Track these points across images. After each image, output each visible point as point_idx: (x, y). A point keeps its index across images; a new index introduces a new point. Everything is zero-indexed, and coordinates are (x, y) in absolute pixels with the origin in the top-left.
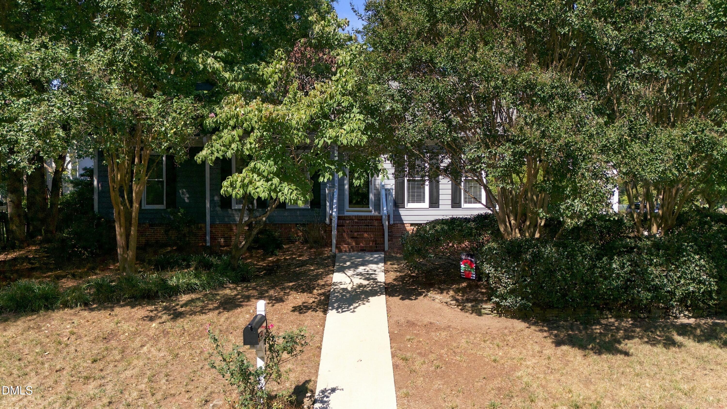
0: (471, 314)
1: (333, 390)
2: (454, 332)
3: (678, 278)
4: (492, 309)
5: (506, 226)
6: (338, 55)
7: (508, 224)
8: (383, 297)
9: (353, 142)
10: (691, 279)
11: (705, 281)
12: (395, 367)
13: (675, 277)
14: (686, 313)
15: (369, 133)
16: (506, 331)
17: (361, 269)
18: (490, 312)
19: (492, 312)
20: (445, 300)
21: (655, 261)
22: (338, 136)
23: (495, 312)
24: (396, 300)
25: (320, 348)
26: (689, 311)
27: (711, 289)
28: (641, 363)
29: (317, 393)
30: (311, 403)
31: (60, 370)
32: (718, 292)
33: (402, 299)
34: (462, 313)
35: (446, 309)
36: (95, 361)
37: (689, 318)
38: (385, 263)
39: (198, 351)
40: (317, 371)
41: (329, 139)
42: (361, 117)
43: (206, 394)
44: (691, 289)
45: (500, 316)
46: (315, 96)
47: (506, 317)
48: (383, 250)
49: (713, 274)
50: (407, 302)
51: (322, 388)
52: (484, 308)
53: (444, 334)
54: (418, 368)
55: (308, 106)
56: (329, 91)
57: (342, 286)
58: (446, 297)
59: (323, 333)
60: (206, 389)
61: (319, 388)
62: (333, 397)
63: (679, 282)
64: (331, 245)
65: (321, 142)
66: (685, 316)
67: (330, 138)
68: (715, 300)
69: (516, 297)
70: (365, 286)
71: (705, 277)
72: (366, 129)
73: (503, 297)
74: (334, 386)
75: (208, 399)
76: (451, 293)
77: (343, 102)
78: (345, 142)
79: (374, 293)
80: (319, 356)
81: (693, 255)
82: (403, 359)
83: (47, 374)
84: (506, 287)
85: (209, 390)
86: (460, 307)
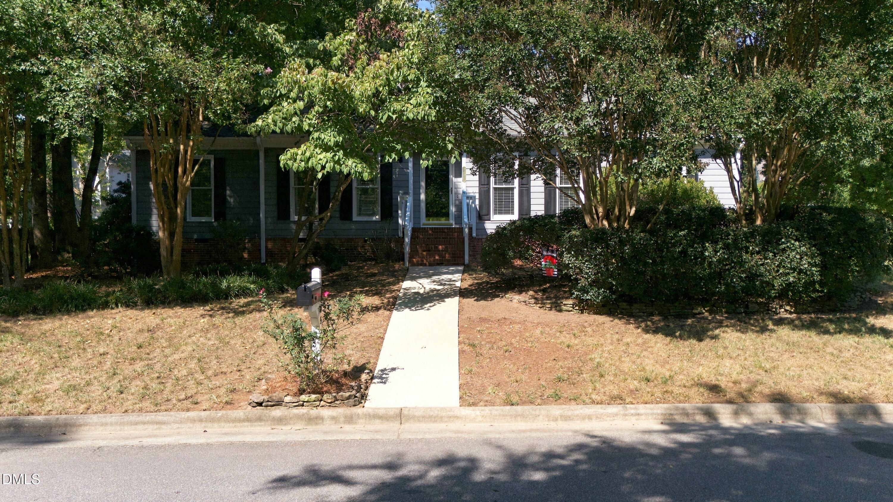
0: (551, 310)
1: (393, 369)
2: (529, 325)
3: (777, 266)
4: (573, 305)
5: (593, 218)
6: (406, 28)
7: (595, 217)
8: (457, 299)
9: (420, 115)
10: (791, 269)
11: (806, 271)
12: (461, 352)
13: (773, 266)
14: (788, 308)
15: (437, 108)
16: (586, 324)
17: (435, 278)
18: (571, 309)
19: (574, 308)
20: (523, 300)
21: (751, 248)
22: (404, 111)
23: (577, 308)
24: (470, 301)
25: (383, 338)
26: (791, 306)
27: (814, 279)
28: (725, 348)
29: (376, 372)
30: (369, 378)
31: (104, 354)
32: (822, 283)
33: (477, 300)
34: (542, 310)
35: (523, 307)
36: (140, 347)
37: (791, 313)
38: (463, 274)
39: (251, 341)
40: (378, 355)
41: (393, 114)
42: (429, 90)
43: (258, 373)
44: (791, 279)
45: (582, 313)
46: (381, 67)
47: (589, 314)
48: (463, 264)
49: (815, 262)
50: (483, 303)
51: (382, 368)
52: (565, 305)
53: (517, 327)
54: (485, 352)
55: (373, 78)
56: (396, 60)
57: (413, 291)
58: (523, 297)
59: (387, 328)
60: (259, 369)
61: (379, 367)
62: (392, 375)
63: (778, 271)
64: (403, 260)
65: (385, 117)
66: (786, 311)
67: (394, 112)
68: (818, 291)
69: (599, 289)
70: (439, 290)
71: (806, 266)
72: (435, 104)
73: (584, 290)
74: (395, 367)
75: (261, 377)
76: (531, 293)
77: (409, 75)
78: (411, 116)
79: (448, 295)
80: (381, 344)
81: (793, 242)
82: (470, 345)
83: (90, 357)
84: (587, 279)
85: (263, 370)
86: (539, 305)
